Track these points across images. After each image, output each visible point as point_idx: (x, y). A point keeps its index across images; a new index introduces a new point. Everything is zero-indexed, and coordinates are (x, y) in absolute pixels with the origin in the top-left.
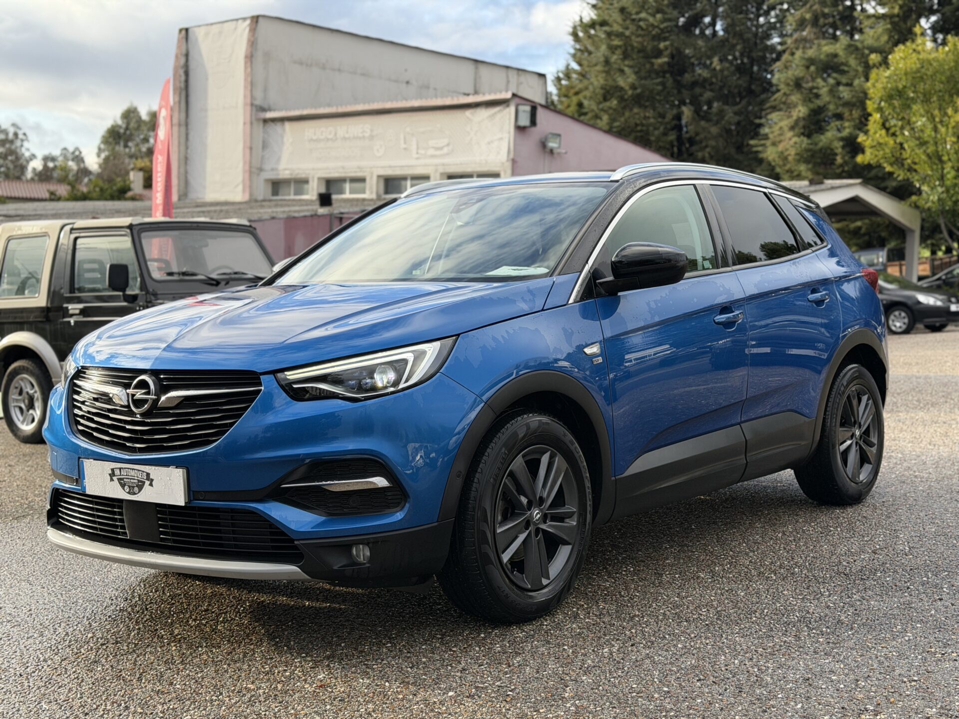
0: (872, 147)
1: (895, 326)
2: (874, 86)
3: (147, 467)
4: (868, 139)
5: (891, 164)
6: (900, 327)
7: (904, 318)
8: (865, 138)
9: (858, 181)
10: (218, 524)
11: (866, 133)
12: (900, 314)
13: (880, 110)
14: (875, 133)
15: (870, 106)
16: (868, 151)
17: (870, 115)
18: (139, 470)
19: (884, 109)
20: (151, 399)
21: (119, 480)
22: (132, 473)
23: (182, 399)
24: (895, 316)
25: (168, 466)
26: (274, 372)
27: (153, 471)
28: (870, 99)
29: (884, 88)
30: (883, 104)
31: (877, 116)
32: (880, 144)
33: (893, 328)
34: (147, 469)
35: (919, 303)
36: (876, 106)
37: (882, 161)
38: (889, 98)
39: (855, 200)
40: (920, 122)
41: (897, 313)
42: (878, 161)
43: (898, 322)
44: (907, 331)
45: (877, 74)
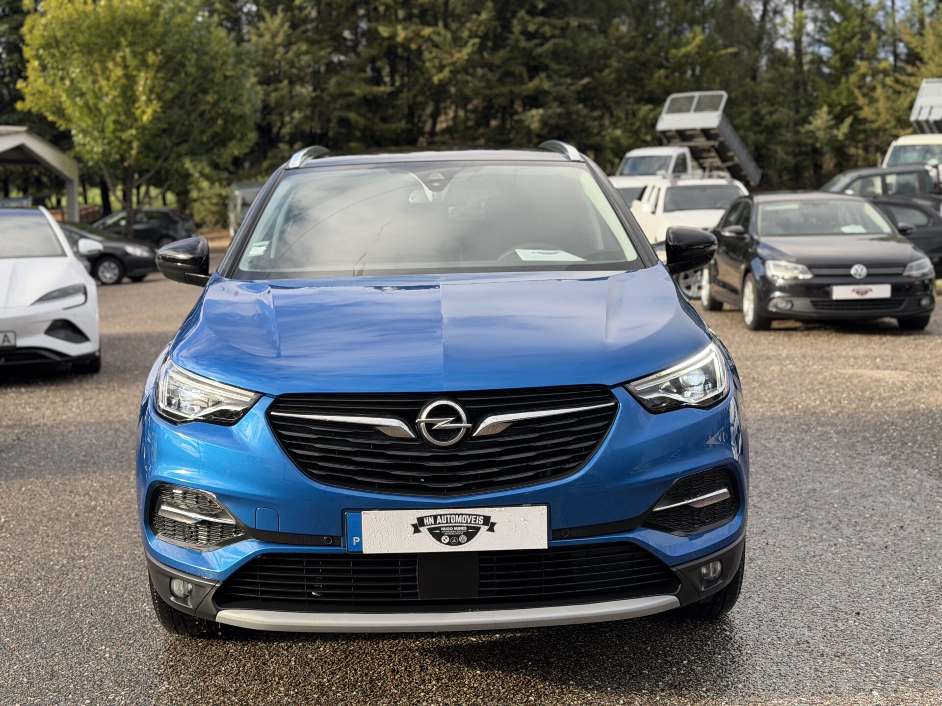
0: (33, 94)
1: (105, 277)
2: (31, 31)
3: (486, 509)
4: (27, 86)
5: (54, 113)
6: (111, 278)
7: (114, 269)
8: (24, 84)
9: (23, 129)
10: (570, 564)
11: (25, 78)
12: (110, 266)
13: (38, 57)
14: (35, 81)
15: (28, 52)
16: (28, 98)
17: (28, 61)
18: (469, 515)
19: (43, 57)
20: (464, 427)
21: (430, 530)
22: (459, 519)
23: (510, 424)
24: (105, 267)
25: (520, 505)
26: (623, 384)
27: (494, 513)
28: (27, 45)
29: (43, 36)
30: (41, 51)
31: (36, 63)
32: (40, 92)
33: (104, 280)
34: (486, 511)
35: (127, 254)
36: (34, 53)
37: (44, 110)
38: (47, 46)
39: (21, 149)
40: (75, 71)
41: (106, 264)
42: (39, 109)
43: (108, 272)
44: (118, 282)
45: (34, 21)
